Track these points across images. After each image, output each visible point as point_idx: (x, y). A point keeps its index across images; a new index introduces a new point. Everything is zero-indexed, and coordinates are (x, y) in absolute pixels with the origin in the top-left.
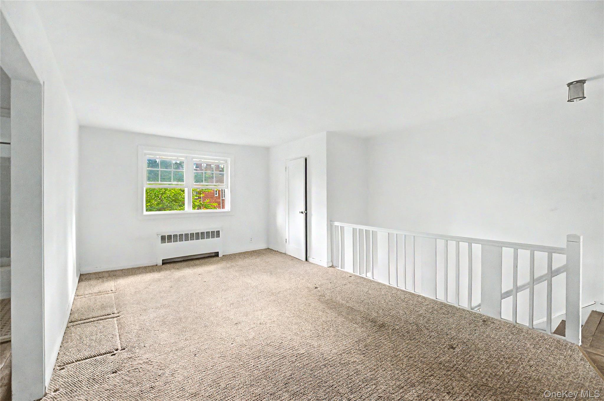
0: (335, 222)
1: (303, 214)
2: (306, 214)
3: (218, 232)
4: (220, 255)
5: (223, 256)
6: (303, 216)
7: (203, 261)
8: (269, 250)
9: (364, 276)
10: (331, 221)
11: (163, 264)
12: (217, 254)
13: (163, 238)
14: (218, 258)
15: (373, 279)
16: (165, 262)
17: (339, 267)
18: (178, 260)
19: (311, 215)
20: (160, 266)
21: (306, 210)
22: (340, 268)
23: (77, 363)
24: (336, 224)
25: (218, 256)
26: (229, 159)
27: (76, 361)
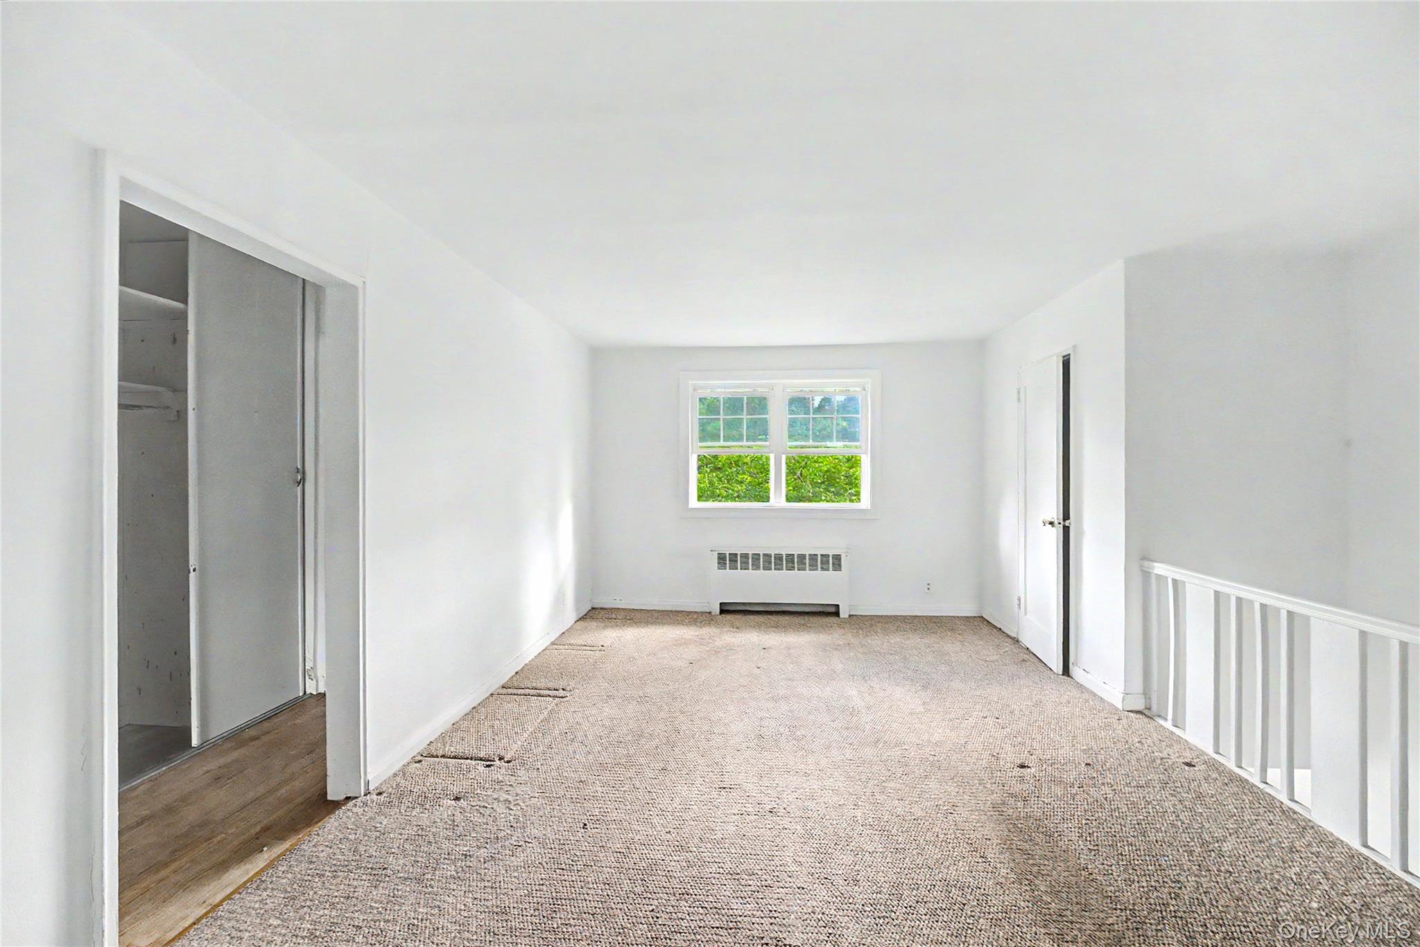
0: (1156, 564)
1: (1054, 528)
2: (1066, 530)
3: (837, 558)
4: (844, 614)
5: (850, 616)
6: (1054, 535)
7: (800, 620)
8: (981, 624)
9: (1251, 774)
10: (1144, 558)
11: (722, 611)
12: (834, 612)
13: (721, 558)
14: (837, 618)
15: (1292, 800)
16: (725, 609)
17: (1166, 720)
18: (757, 609)
19: (1080, 534)
20: (716, 615)
21: (1066, 516)
22: (1168, 725)
23: (443, 760)
24: (1159, 569)
25: (839, 616)
26: (869, 380)
27: (441, 757)
